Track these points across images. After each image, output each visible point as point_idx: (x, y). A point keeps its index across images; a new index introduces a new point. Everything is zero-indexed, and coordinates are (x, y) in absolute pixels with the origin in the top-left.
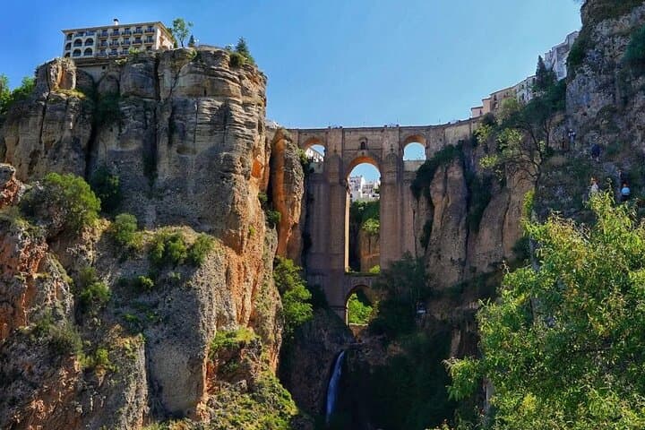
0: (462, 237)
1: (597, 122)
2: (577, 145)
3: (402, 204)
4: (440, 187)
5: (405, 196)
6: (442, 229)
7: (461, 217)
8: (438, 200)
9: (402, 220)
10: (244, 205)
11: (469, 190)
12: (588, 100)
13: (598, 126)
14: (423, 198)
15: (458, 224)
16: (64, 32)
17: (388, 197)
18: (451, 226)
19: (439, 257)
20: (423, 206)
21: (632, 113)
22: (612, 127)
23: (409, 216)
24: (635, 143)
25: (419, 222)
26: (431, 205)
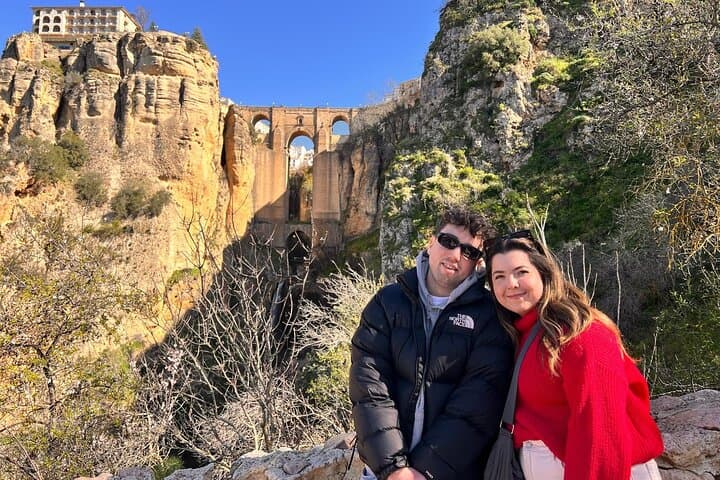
0: (374, 195)
1: (440, 112)
2: (424, 130)
3: (330, 170)
4: (359, 156)
5: (333, 164)
6: (360, 189)
7: (374, 179)
8: (357, 167)
9: (330, 182)
10: (200, 167)
11: (381, 161)
12: (435, 93)
13: (440, 115)
14: (346, 165)
15: (371, 185)
16: (34, 9)
17: (319, 163)
18: (366, 187)
19: (357, 210)
20: (346, 171)
21: (465, 105)
22: (450, 116)
23: (335, 179)
24: (466, 129)
25: (343, 183)
26: (352, 171)
